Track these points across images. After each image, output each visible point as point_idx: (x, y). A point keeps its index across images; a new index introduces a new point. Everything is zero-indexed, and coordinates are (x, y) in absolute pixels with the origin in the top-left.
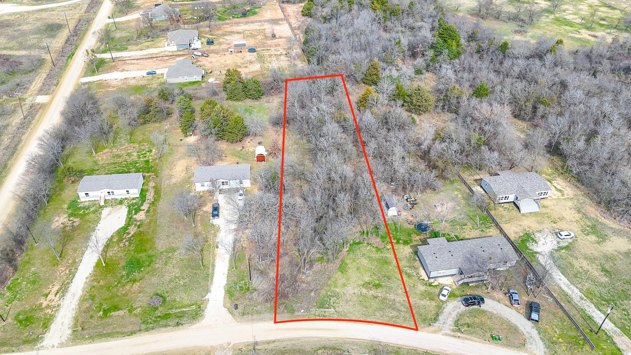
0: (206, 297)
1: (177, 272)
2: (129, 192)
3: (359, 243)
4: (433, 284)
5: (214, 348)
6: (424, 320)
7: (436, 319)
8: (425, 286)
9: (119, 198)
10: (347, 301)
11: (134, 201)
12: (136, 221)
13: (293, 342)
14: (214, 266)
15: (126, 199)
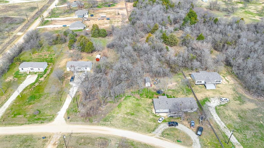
0: (58, 113)
1: (49, 102)
2: (40, 69)
3: (130, 96)
4: (157, 116)
5: (53, 134)
6: (148, 130)
7: (154, 131)
8: (153, 116)
9: (36, 71)
10: (117, 120)
11: (41, 73)
12: (40, 81)
13: (88, 134)
14: (65, 101)
15: (38, 72)
